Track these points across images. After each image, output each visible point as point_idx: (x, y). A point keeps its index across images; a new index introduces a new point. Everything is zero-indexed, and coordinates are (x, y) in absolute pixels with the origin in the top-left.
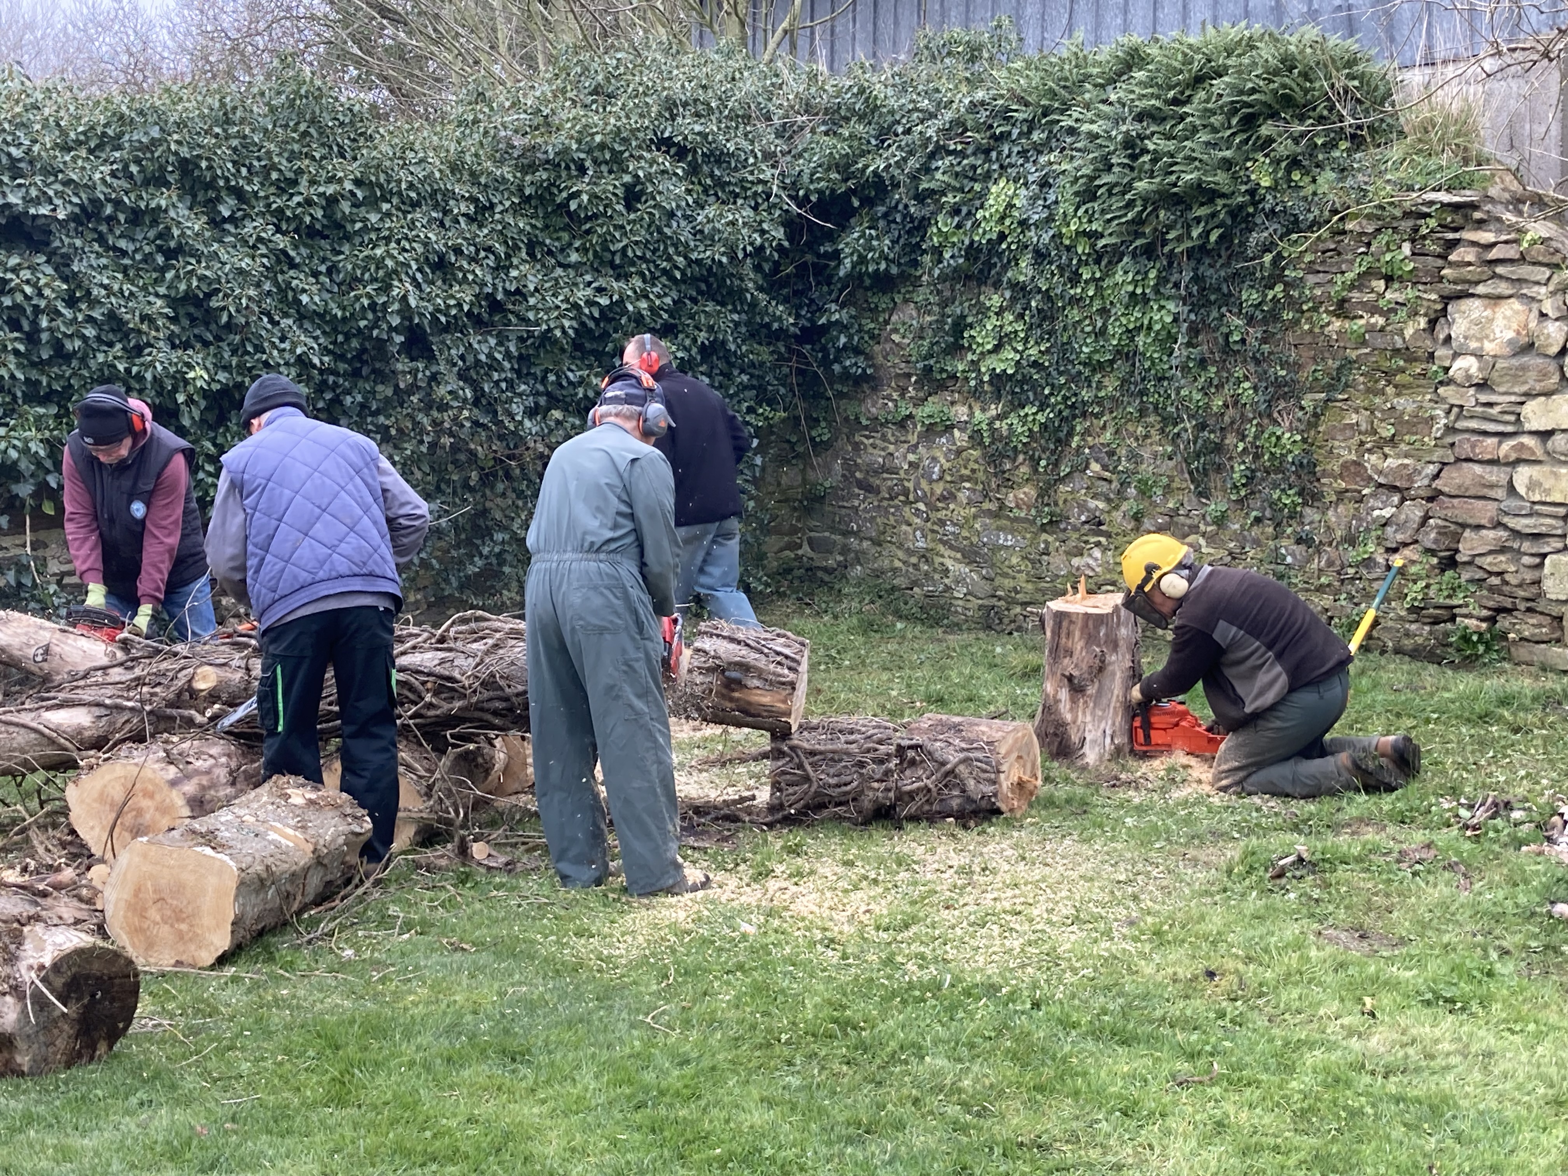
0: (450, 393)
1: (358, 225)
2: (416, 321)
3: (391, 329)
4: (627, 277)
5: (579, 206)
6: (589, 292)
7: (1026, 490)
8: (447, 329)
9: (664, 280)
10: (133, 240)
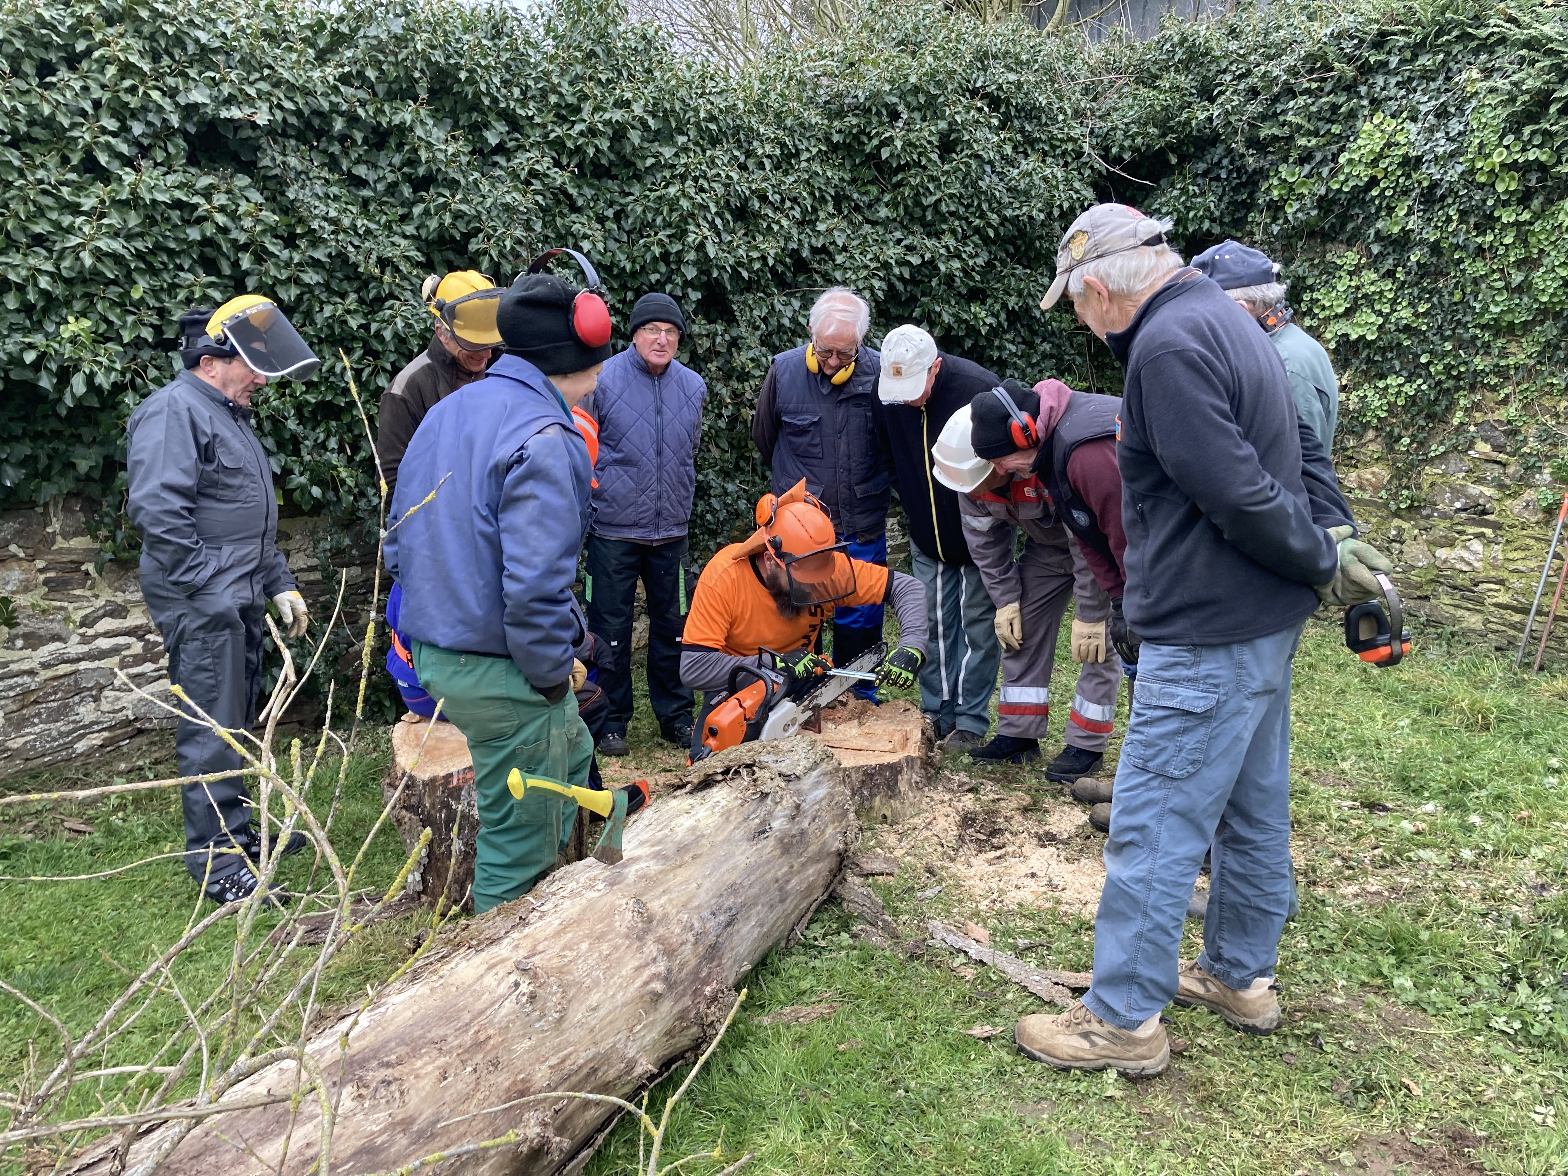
0: (752, 360)
1: (650, 161)
2: (715, 275)
3: (687, 284)
4: (938, 235)
5: (892, 155)
6: (899, 250)
7: (1375, 469)
8: (749, 286)
9: (976, 238)
10: (375, 166)
